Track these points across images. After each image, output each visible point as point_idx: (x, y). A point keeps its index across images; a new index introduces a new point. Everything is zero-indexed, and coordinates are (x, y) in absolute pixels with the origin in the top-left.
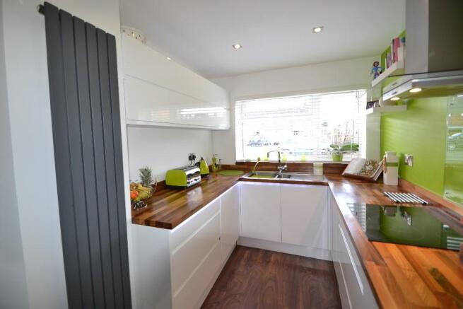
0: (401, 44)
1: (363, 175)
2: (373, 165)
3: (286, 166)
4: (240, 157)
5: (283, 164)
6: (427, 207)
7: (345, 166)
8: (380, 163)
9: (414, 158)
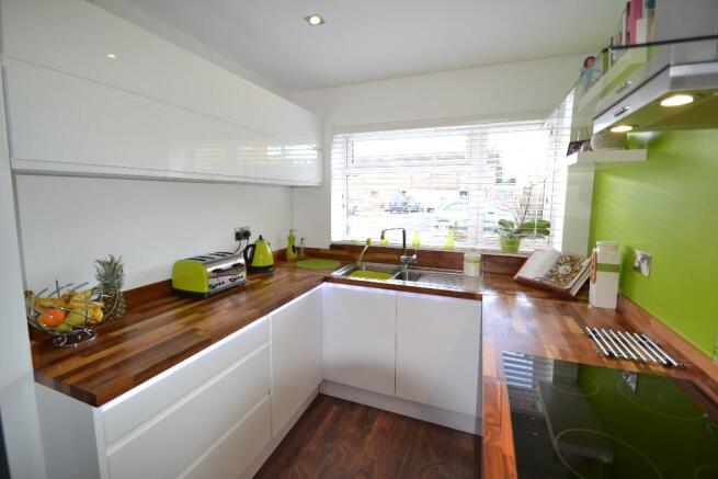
0: (645, 11)
1: (550, 282)
2: (573, 265)
3: (414, 257)
4: (338, 235)
5: (411, 252)
6: (672, 372)
7: (521, 261)
8: (585, 264)
9: (653, 259)
